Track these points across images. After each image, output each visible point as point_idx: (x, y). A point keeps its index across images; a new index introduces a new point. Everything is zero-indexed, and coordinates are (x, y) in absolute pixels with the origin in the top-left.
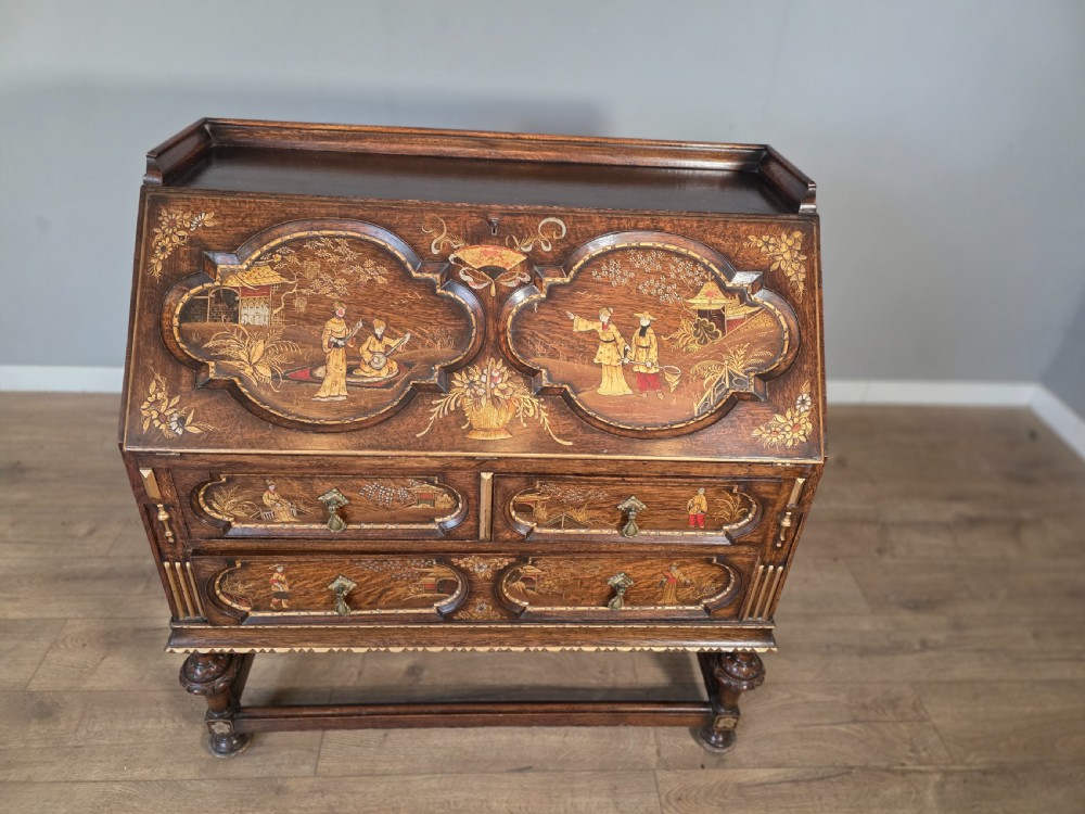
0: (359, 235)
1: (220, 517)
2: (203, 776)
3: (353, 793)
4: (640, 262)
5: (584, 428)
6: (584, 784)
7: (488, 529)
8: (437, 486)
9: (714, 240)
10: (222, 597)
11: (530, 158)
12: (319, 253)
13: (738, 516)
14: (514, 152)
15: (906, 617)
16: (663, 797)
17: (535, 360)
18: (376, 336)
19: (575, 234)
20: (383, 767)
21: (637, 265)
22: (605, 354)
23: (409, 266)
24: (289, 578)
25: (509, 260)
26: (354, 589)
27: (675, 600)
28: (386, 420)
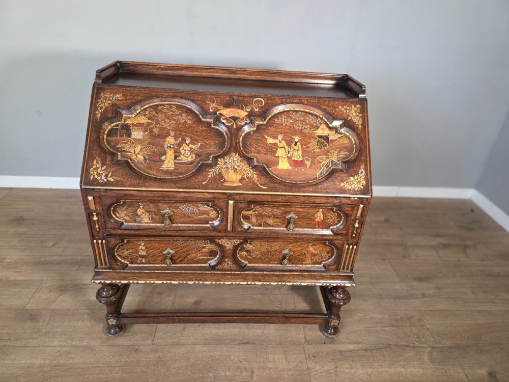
0: (180, 104)
1: (119, 220)
2: (103, 344)
3: (170, 352)
4: (294, 116)
5: (272, 182)
6: (272, 350)
7: (231, 226)
8: (211, 207)
9: (324, 107)
10: (117, 257)
11: (250, 78)
12: (164, 111)
13: (336, 222)
14: (243, 76)
15: (416, 284)
16: (307, 356)
17: (251, 154)
18: (186, 144)
19: (268, 104)
20: (183, 341)
21: (293, 118)
22: (280, 153)
23: (200, 116)
24: (146, 248)
25: (241, 114)
26: (174, 254)
27: (311, 262)
28: (190, 177)
